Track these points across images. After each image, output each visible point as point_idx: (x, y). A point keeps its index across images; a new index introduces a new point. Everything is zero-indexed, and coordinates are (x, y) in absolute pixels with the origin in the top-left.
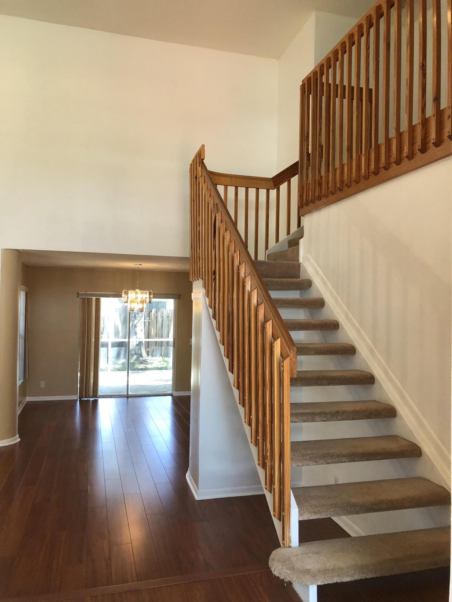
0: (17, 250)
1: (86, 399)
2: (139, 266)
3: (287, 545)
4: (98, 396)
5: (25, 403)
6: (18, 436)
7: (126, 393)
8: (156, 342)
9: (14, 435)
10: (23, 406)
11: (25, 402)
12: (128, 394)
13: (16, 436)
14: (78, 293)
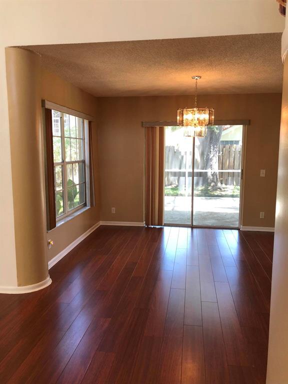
1: (152, 227)
2: (198, 78)
4: (163, 224)
5: (98, 226)
7: (190, 223)
8: (229, 173)
10: (94, 229)
12: (192, 225)
14: (142, 122)
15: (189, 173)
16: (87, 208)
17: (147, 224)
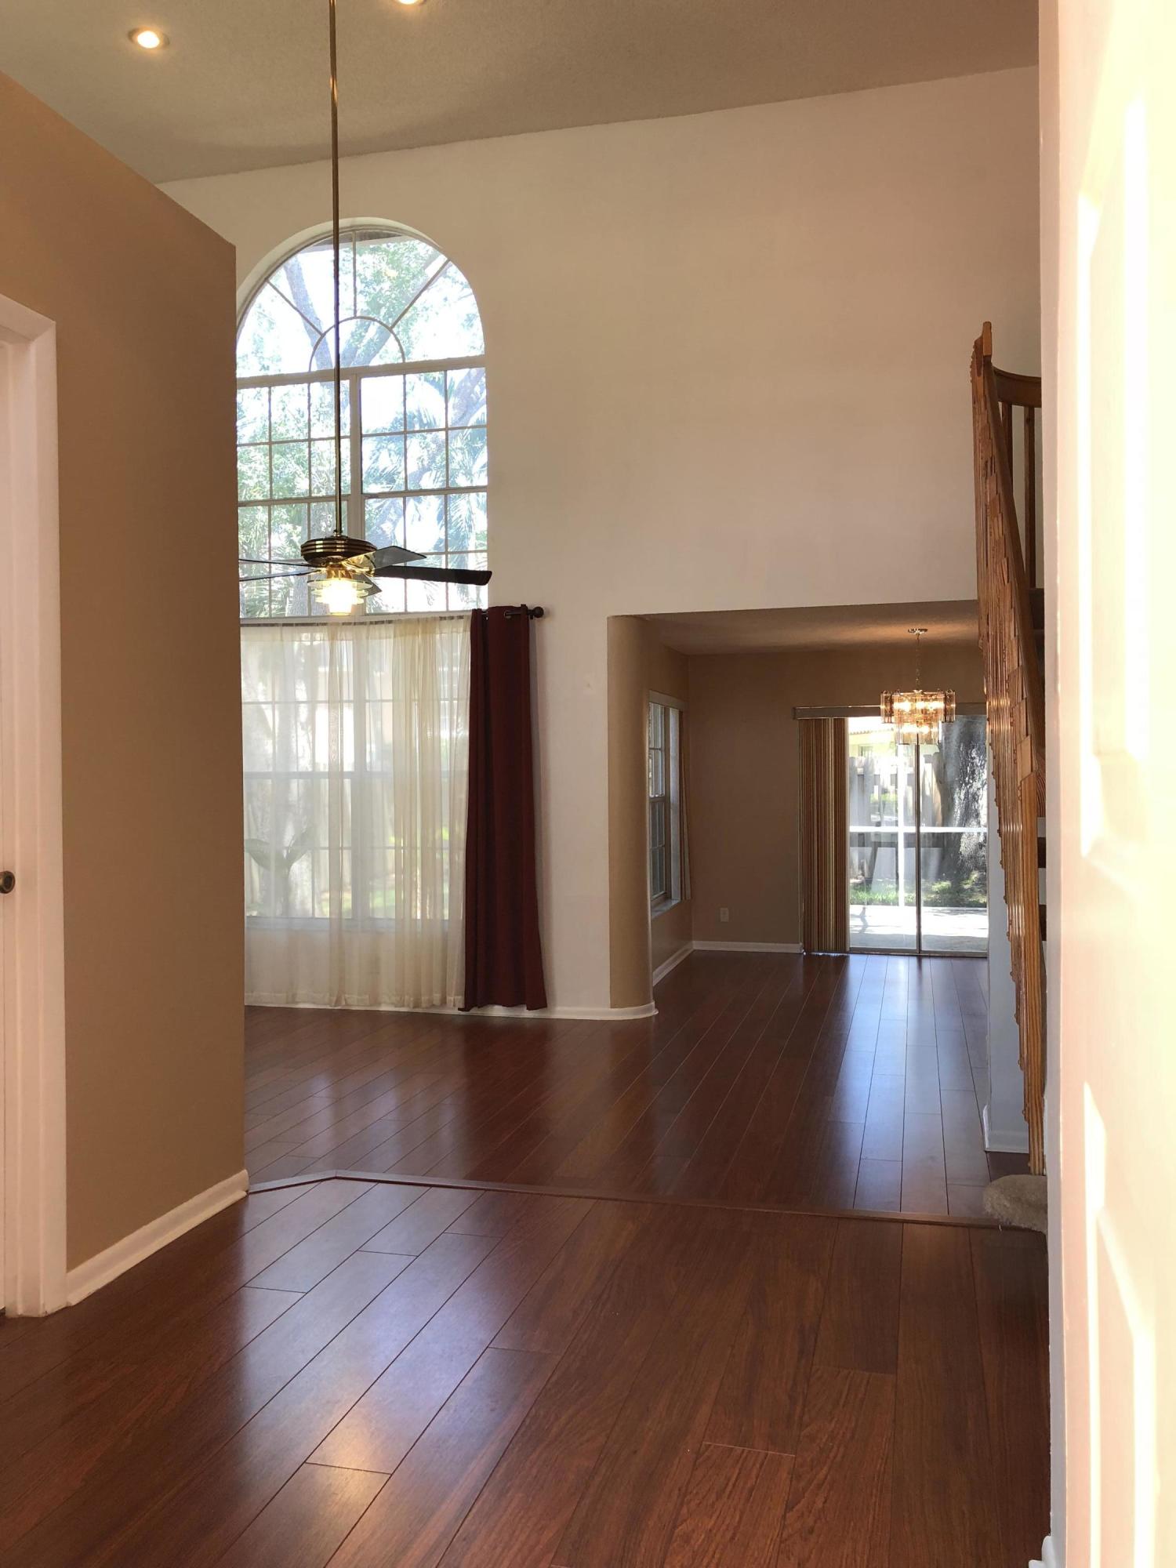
0: (635, 617)
1: (821, 954)
2: (921, 633)
3: (1037, 1172)
4: (848, 949)
5: (689, 952)
6: (653, 1003)
7: (915, 948)
9: (645, 1001)
10: (683, 957)
11: (687, 950)
12: (920, 950)
13: (649, 1002)
14: (794, 709)
15: (907, 836)
16: (674, 903)
17: (808, 947)
